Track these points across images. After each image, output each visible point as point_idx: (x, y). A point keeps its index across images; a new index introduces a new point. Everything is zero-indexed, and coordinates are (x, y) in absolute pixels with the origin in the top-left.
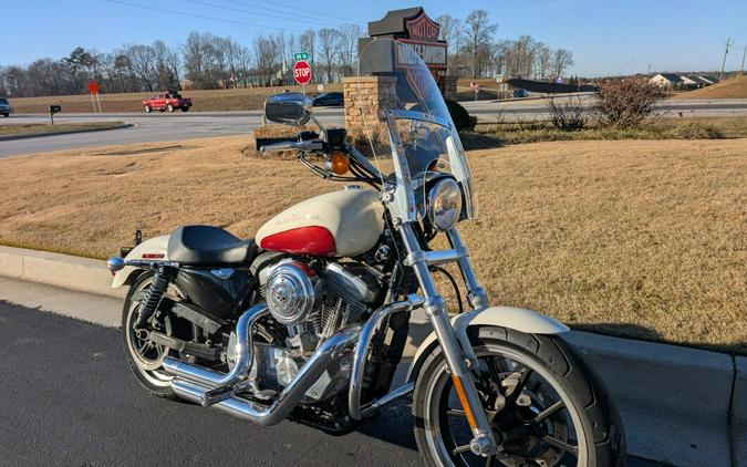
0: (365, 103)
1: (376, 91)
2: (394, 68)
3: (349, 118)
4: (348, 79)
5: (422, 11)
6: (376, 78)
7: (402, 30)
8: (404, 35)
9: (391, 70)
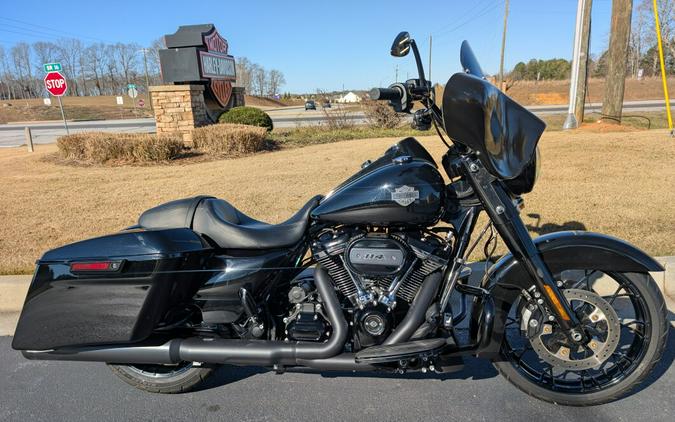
0: (177, 110)
1: (189, 98)
2: (201, 76)
3: (161, 124)
4: (157, 88)
5: (213, 29)
6: (188, 87)
7: (202, 44)
8: (204, 47)
9: (198, 79)
